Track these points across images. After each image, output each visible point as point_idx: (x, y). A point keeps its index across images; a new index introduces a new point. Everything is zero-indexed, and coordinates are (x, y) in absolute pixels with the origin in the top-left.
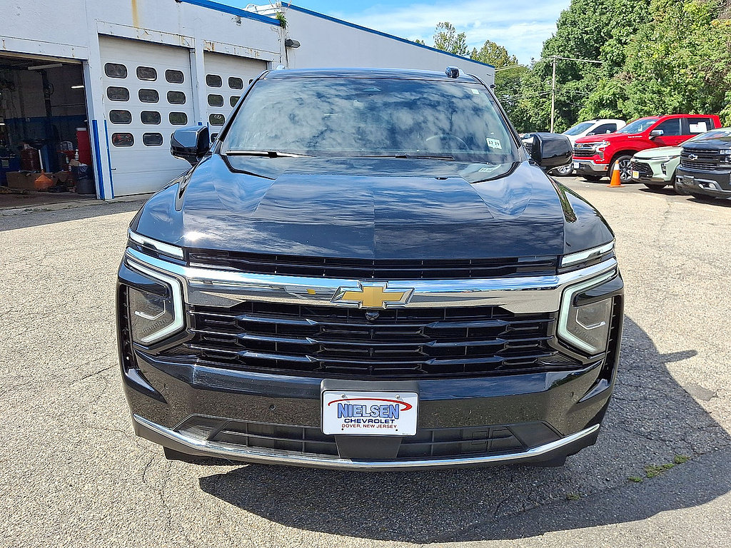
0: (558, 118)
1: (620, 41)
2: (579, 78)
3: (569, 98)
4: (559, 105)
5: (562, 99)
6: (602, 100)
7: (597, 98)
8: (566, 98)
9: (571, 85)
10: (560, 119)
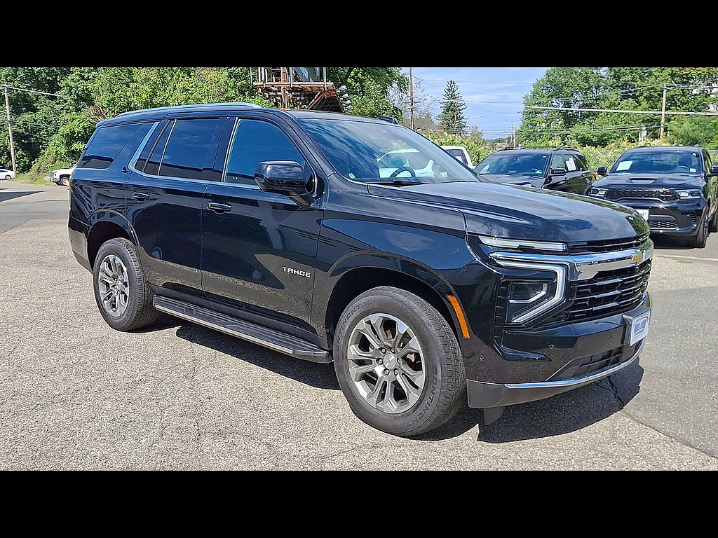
0: (18, 150)
1: (82, 77)
2: (35, 110)
3: (27, 130)
4: (17, 137)
5: (21, 131)
6: (73, 133)
7: (67, 131)
8: (24, 130)
9: (26, 116)
10: (20, 152)
